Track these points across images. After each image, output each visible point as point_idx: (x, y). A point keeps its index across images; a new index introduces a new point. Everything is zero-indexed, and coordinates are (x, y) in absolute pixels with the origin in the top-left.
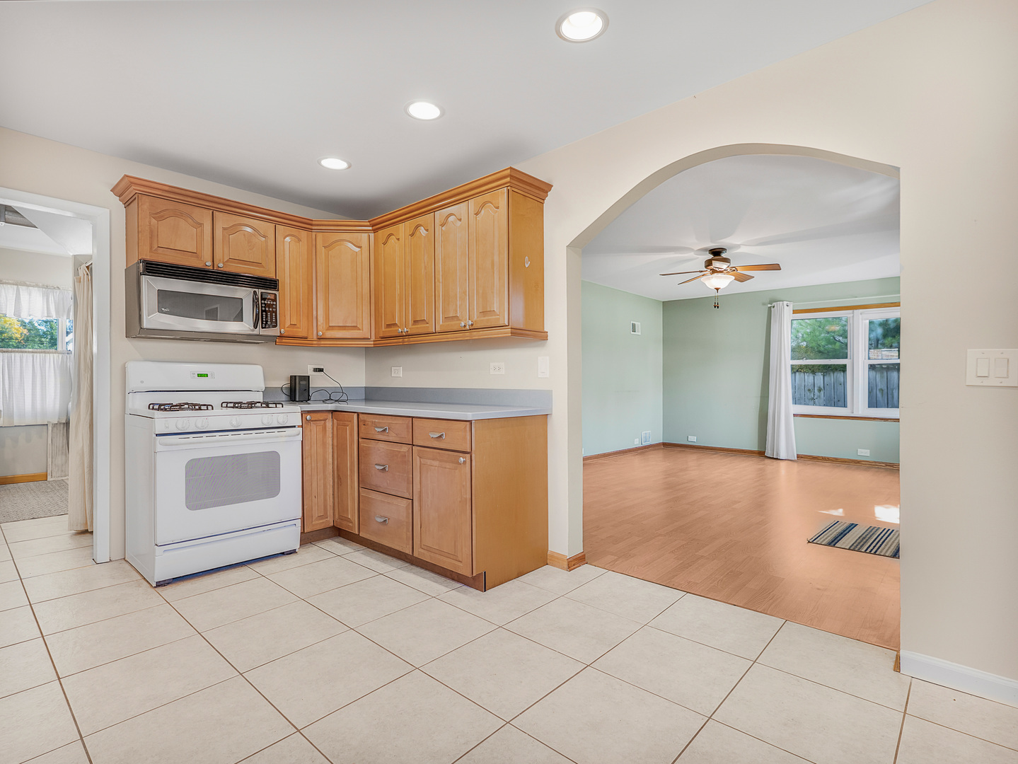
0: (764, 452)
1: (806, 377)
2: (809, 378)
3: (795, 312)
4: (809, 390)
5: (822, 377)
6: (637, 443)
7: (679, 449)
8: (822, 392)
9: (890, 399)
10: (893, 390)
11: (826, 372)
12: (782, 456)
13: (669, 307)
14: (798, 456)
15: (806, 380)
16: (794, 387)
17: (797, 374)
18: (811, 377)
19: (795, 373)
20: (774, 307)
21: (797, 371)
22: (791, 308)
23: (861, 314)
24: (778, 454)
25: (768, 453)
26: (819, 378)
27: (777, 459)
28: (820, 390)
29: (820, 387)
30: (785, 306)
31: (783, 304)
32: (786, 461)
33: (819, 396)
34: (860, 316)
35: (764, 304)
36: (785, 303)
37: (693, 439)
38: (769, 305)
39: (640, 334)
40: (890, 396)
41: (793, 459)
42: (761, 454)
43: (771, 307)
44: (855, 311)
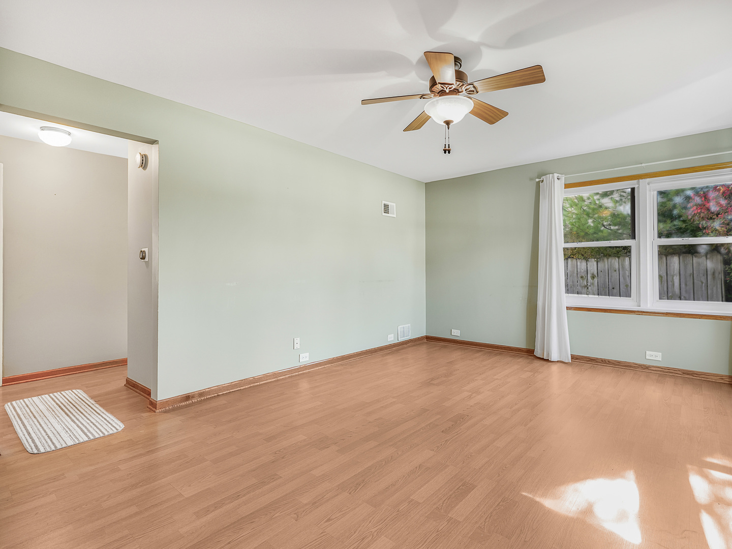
0: (533, 351)
1: (579, 263)
2: (582, 265)
3: (567, 186)
4: (582, 277)
5: (595, 263)
6: (391, 339)
7: (442, 344)
8: (596, 280)
9: (670, 286)
10: (673, 276)
11: (600, 258)
12: (554, 357)
13: (432, 188)
14: (573, 357)
15: (579, 267)
16: (567, 275)
17: (570, 260)
18: (584, 263)
19: (567, 259)
20: (543, 181)
21: (569, 257)
22: (563, 181)
23: (648, 184)
24: (548, 355)
25: (538, 353)
26: (592, 265)
27: (547, 360)
28: (593, 277)
29: (593, 274)
30: (556, 179)
31: (553, 177)
32: (559, 364)
33: (593, 284)
34: (647, 186)
35: (531, 179)
36: (556, 175)
37: (456, 334)
38: (537, 180)
39: (395, 216)
40: (670, 283)
41: (567, 361)
42: (529, 353)
43: (539, 182)
44: (641, 181)
